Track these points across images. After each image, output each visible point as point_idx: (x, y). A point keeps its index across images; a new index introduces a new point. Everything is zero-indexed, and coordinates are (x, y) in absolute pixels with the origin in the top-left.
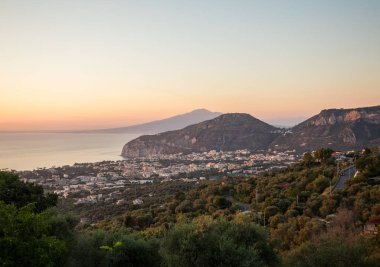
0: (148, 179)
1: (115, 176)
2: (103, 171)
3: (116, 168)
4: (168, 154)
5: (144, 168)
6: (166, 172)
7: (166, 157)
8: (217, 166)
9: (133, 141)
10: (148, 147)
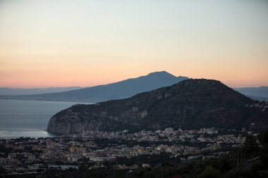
0: (75, 164)
1: (31, 158)
2: (17, 151)
3: (35, 148)
4: (109, 131)
5: (72, 150)
6: (99, 155)
7: (105, 135)
8: (169, 150)
9: (64, 112)
10: (82, 121)
